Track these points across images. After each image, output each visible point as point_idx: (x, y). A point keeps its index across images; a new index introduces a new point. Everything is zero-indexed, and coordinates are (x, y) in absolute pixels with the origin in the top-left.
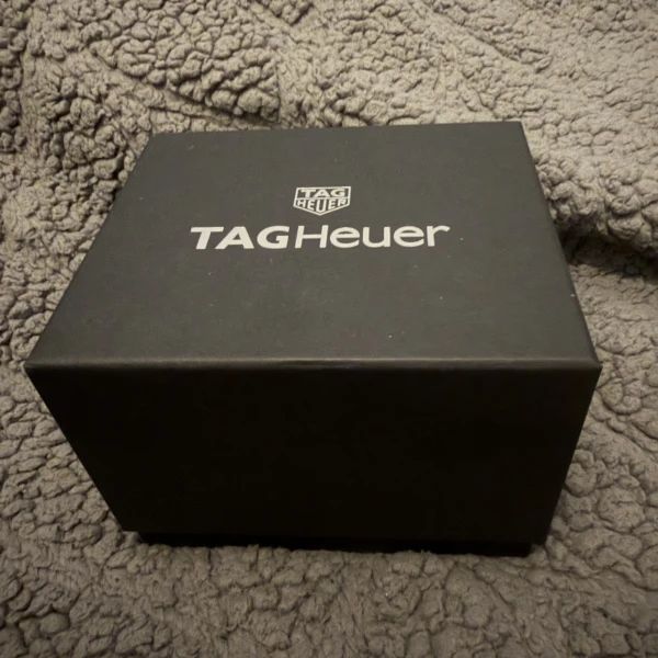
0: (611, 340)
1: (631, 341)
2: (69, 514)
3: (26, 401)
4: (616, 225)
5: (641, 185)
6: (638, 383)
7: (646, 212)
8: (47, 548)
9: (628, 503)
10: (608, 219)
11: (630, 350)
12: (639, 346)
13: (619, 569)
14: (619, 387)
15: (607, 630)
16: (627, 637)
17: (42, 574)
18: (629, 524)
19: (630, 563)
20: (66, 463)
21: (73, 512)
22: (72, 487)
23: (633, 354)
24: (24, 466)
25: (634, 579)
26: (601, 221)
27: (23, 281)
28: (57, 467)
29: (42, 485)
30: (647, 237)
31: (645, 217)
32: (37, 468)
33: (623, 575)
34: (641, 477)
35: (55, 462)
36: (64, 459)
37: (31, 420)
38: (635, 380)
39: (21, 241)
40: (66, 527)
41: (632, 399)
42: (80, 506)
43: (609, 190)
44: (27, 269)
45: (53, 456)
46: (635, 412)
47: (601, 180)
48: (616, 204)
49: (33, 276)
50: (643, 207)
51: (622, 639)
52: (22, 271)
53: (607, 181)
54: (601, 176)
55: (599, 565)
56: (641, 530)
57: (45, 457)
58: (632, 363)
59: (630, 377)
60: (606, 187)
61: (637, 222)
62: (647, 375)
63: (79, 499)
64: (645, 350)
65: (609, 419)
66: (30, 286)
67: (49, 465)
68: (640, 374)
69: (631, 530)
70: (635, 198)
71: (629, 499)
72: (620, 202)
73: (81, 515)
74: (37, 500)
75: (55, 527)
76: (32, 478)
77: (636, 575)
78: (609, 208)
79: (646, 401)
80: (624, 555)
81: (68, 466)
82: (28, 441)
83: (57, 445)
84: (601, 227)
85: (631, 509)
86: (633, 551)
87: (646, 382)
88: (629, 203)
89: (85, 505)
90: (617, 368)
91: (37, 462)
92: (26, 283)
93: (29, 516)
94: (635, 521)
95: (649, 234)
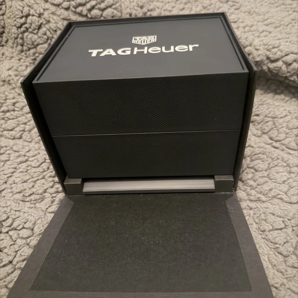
0: (272, 113)
1: (280, 112)
2: (28, 189)
3: (6, 147)
4: (272, 66)
5: (281, 47)
6: (284, 129)
7: (284, 59)
8: (19, 203)
9: (282, 172)
10: (268, 63)
11: (280, 116)
12: (284, 114)
13: (279, 196)
14: (276, 131)
15: (275, 220)
16: (283, 222)
17: (17, 213)
18: (282, 180)
19: (284, 194)
20: (25, 170)
21: (30, 189)
22: (29, 179)
23: (281, 118)
24: (6, 172)
25: (286, 199)
26: (264, 64)
27: (4, 98)
28: (22, 172)
29: (15, 179)
30: (285, 71)
31: (283, 62)
32: (13, 173)
33: (281, 199)
34: (287, 162)
35: (21, 170)
36: (24, 169)
37: (9, 154)
38: (283, 127)
39: (4, 81)
40: (27, 195)
41: (282, 135)
42: (33, 186)
43: (268, 50)
44: (6, 93)
45: (19, 168)
46: (283, 140)
47: (264, 46)
48: (271, 56)
49: (9, 96)
50: (282, 57)
51: (281, 222)
52: (4, 94)
53: (267, 46)
54: (264, 45)
55: (270, 196)
56: (288, 182)
57: (15, 168)
58: (281, 121)
59: (281, 126)
60: (266, 49)
61: (280, 63)
62: (287, 125)
63: (32, 184)
64: (286, 116)
65: (272, 143)
66: (8, 101)
67: (18, 171)
68: (285, 125)
69: (284, 182)
70: (279, 53)
71: (282, 171)
72: (273, 55)
73: (34, 190)
74: (13, 185)
75: (21, 194)
76: (10, 177)
77: (286, 198)
78: (268, 58)
79: (288, 135)
80: (281, 191)
81: (26, 172)
82: (8, 162)
83: (21, 163)
84: (265, 68)
85: (283, 174)
86: (285, 189)
87: (287, 127)
88: (276, 55)
89: (35, 186)
90: (274, 124)
91: (12, 170)
92: (6, 100)
93: (10, 190)
94: (285, 178)
95: (285, 69)
